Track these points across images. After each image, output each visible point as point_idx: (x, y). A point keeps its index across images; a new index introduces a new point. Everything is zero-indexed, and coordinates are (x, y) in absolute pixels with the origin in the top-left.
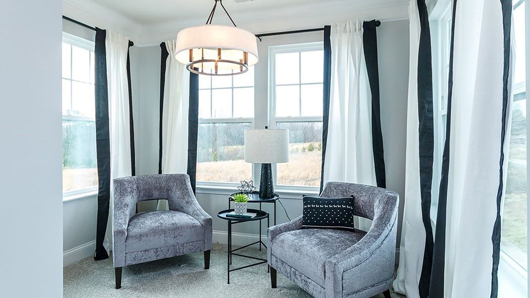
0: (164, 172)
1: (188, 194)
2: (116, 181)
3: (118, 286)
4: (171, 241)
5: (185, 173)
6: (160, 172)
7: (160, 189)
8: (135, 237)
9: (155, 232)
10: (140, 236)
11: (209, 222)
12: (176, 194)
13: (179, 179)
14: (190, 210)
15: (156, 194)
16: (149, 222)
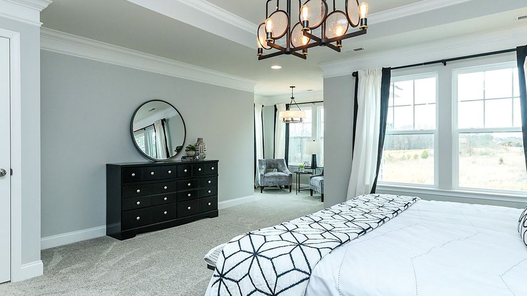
0: (275, 158)
1: (284, 166)
2: (259, 160)
3: (261, 192)
4: (278, 180)
5: (284, 158)
6: (274, 158)
7: (274, 164)
8: (267, 177)
9: (273, 176)
10: (268, 177)
11: (291, 175)
12: (280, 166)
13: (281, 161)
14: (285, 172)
15: (273, 166)
16: (270, 174)
